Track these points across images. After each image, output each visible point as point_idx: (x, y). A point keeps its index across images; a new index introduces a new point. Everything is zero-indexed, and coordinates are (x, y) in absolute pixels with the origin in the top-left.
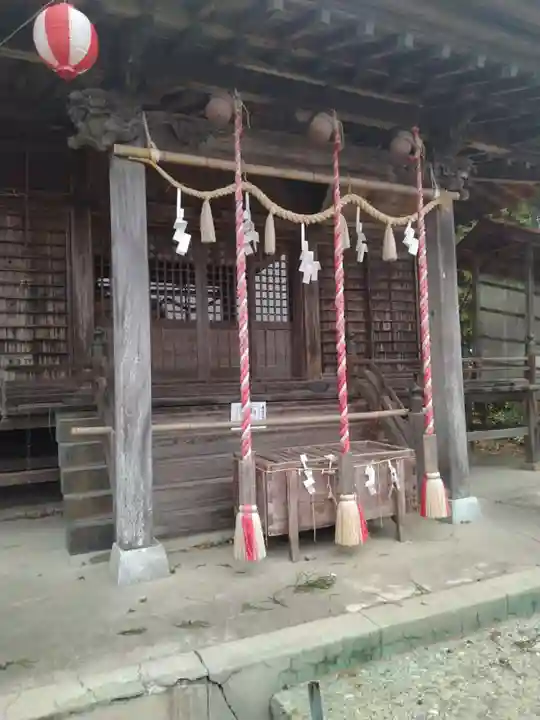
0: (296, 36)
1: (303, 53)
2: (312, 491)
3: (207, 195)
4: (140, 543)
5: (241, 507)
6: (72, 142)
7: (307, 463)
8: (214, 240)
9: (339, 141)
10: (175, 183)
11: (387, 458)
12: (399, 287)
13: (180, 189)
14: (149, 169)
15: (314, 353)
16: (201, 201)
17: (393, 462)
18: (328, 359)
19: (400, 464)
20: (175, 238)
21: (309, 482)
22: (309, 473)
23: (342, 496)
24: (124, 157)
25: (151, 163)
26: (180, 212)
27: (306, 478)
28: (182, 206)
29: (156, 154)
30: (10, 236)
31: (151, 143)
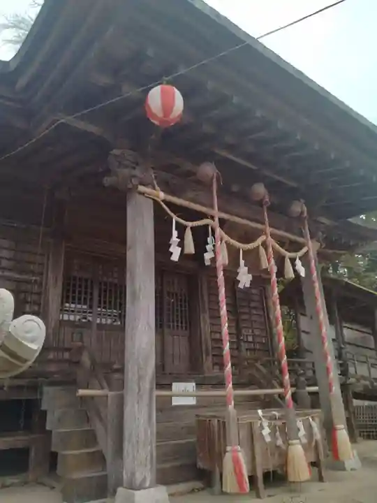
0: (251, 137)
1: (250, 149)
2: (268, 439)
3: (190, 224)
4: (147, 484)
5: (229, 448)
6: (107, 181)
7: (263, 416)
8: (194, 252)
9: (267, 200)
10: (172, 214)
11: (309, 415)
12: (255, 312)
13: (175, 218)
14: (156, 203)
15: (207, 354)
16: (185, 227)
17: (312, 417)
18: (216, 360)
19: (317, 420)
20: (171, 250)
21: (266, 431)
22: (265, 424)
23: (290, 442)
24: (143, 194)
25: (159, 200)
26: (175, 233)
27: (263, 429)
28: (176, 229)
29: (162, 195)
30: (5, 253)
31: (157, 187)
